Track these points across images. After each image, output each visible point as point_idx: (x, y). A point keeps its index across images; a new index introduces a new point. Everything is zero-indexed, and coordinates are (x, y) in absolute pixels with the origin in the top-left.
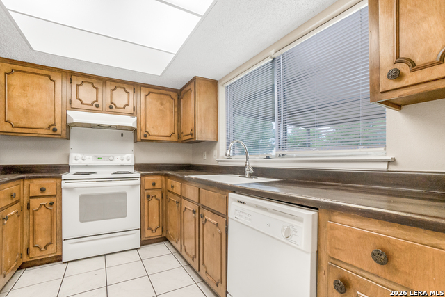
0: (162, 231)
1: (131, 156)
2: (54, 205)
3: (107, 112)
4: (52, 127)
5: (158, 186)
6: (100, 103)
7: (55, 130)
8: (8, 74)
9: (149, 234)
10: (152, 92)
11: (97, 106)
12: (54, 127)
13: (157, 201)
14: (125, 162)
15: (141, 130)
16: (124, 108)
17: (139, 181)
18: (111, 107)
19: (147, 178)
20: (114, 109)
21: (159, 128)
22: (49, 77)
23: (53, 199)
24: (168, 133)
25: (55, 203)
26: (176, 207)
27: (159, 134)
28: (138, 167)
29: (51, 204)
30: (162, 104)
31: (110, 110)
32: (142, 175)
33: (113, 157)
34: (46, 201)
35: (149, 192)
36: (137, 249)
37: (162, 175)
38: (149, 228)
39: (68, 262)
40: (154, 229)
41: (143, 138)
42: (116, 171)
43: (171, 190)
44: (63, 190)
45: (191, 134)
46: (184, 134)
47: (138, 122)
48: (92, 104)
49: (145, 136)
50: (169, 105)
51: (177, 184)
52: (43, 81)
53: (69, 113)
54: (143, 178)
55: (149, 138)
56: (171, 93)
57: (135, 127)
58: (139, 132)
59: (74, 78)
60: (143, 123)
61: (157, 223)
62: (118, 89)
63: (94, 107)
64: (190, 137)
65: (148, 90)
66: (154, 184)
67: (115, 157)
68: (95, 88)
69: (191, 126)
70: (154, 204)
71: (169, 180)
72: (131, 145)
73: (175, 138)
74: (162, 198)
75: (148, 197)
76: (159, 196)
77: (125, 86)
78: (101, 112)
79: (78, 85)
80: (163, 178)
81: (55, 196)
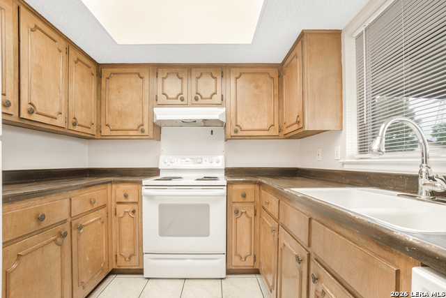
0: (255, 261)
1: (221, 158)
2: (136, 213)
3: (193, 105)
4: (140, 128)
5: (250, 198)
6: (185, 95)
7: (143, 131)
8: (108, 78)
9: (236, 263)
10: (244, 73)
11: (182, 99)
12: (142, 127)
13: (248, 220)
14: (215, 165)
15: (231, 124)
16: (211, 98)
17: (224, 191)
18: (196, 99)
19: (235, 187)
20: (200, 101)
21: (253, 119)
22: (139, 75)
23: (135, 207)
24: (265, 126)
25: (137, 210)
26: (272, 237)
27: (253, 128)
28: (229, 172)
29: (134, 212)
30: (257, 87)
31: (195, 102)
32: (229, 183)
33: (201, 159)
34: (129, 208)
35: (237, 205)
36: (221, 279)
37: (255, 183)
38: (237, 254)
39: (149, 279)
40: (243, 256)
41: (233, 134)
42: (202, 175)
43: (265, 206)
44: (143, 197)
45: (298, 122)
46: (288, 124)
47: (227, 114)
48: (177, 99)
49: (236, 131)
50: (266, 86)
51: (274, 200)
52: (134, 80)
53: (156, 110)
54: (230, 187)
55: (240, 133)
56: (269, 70)
57: (224, 121)
58: (228, 126)
59: (160, 70)
60: (233, 115)
61: (248, 249)
62: (204, 76)
63: (179, 101)
64: (296, 127)
65: (238, 71)
66: (244, 196)
67: (204, 160)
68: (180, 78)
69: (296, 110)
70: (243, 223)
71: (263, 192)
72: (222, 144)
73: (274, 132)
74: (255, 215)
75: (237, 212)
76: (251, 213)
77: (212, 70)
78: (186, 105)
79: (164, 78)
80: (257, 187)
81: (137, 203)
